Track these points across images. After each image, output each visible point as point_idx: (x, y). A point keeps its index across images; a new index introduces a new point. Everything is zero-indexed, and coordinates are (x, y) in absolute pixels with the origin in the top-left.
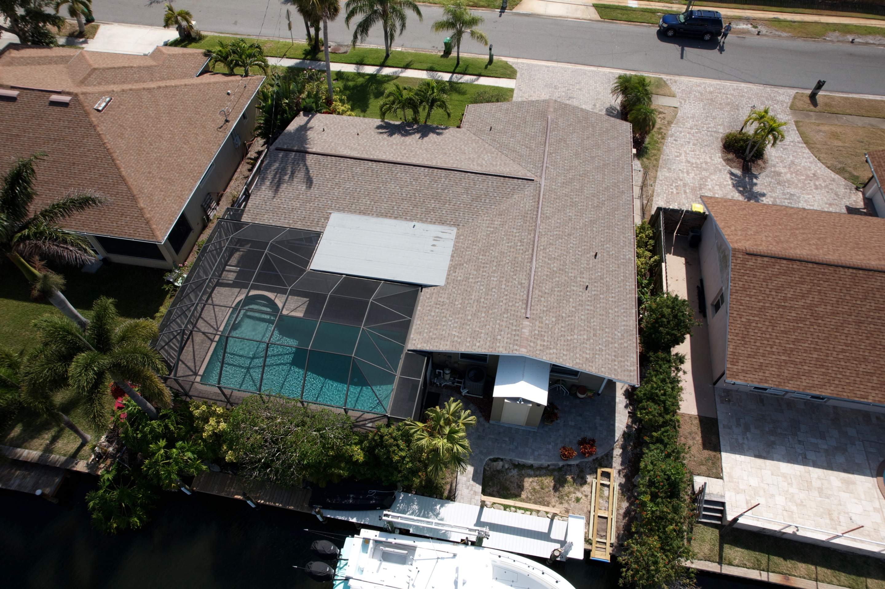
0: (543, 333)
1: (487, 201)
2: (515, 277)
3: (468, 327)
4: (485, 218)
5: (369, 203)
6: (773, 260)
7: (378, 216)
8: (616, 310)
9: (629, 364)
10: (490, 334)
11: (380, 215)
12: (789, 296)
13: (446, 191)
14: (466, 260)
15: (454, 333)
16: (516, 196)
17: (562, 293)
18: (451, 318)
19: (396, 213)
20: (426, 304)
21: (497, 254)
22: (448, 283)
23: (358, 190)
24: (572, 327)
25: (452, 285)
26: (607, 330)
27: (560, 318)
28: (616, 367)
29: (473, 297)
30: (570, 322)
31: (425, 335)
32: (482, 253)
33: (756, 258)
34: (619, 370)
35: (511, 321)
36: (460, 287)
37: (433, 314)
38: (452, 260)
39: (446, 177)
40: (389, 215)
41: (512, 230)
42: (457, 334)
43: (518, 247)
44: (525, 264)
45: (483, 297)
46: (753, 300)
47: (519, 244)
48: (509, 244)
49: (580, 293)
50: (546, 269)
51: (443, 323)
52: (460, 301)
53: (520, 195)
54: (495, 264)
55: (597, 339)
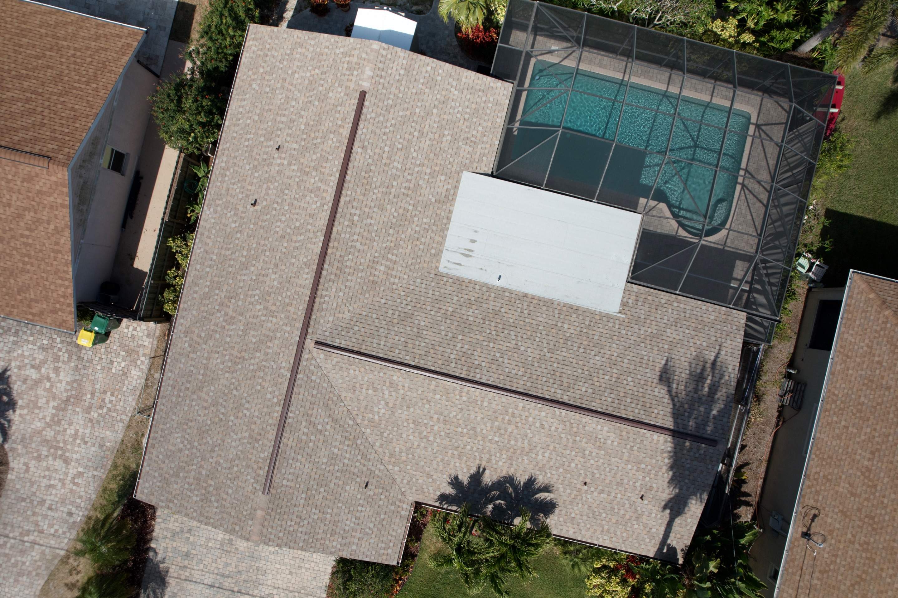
0: (348, 73)
1: (391, 312)
2: (370, 161)
3: (438, 96)
4: (396, 281)
5: (566, 326)
6: (18, 147)
7: (552, 302)
8: (249, 121)
9: (253, 48)
10: (413, 79)
11: (548, 303)
12: (20, 104)
13: (450, 335)
14: (431, 207)
15: (456, 93)
16: (347, 315)
17: (313, 135)
18: (459, 115)
19: (525, 304)
20: (488, 146)
21: (389, 207)
22: (459, 173)
23: (582, 350)
24: (309, 88)
25: (453, 169)
26: (267, 90)
27: (322, 97)
28: (269, 41)
29: (428, 142)
30: (311, 93)
31: (491, 99)
32: (408, 215)
33: (40, 153)
34: (267, 38)
35: (384, 91)
36: (443, 162)
37: (480, 128)
38: (450, 212)
39: (448, 361)
40: (535, 302)
41: (362, 248)
42: (453, 90)
43: (358, 212)
44: (353, 180)
45: (415, 139)
46: (71, 105)
47: (356, 218)
48: (369, 221)
49: (288, 139)
50: (327, 171)
51: (468, 110)
52: (444, 139)
53: (341, 316)
54: (393, 190)
55: (282, 76)
